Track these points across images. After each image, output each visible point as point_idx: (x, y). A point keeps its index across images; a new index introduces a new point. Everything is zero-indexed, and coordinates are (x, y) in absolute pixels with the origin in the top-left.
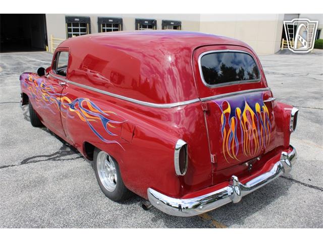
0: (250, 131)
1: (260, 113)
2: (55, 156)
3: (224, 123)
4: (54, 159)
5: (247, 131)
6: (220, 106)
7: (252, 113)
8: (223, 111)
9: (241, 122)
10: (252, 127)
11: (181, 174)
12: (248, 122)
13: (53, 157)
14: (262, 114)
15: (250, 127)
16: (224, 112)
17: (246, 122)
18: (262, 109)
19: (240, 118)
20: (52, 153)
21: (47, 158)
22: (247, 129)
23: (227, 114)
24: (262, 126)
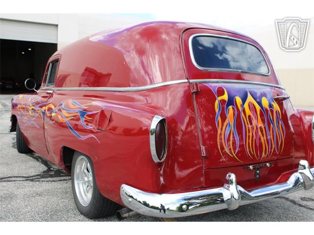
0: (255, 128)
1: (269, 109)
2: (34, 178)
3: (219, 110)
4: (32, 180)
5: (250, 126)
6: (215, 91)
7: (258, 107)
8: (218, 97)
9: (242, 114)
10: (258, 123)
11: (159, 161)
12: (252, 115)
13: (31, 178)
14: (272, 111)
15: (254, 122)
16: (220, 98)
17: (249, 116)
18: (271, 106)
19: (240, 109)
20: (32, 175)
21: (24, 179)
22: (251, 124)
23: (223, 101)
24: (271, 125)
